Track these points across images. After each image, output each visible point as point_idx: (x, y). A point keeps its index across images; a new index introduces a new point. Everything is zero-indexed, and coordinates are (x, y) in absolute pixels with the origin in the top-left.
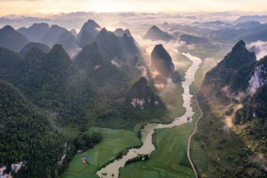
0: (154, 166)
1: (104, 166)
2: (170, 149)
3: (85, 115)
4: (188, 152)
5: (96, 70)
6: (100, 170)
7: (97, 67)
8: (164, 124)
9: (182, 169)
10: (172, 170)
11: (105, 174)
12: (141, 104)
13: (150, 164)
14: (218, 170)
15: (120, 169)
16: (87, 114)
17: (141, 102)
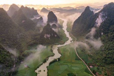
0: (64, 63)
1: (38, 67)
2: (69, 54)
3: (21, 45)
4: (77, 54)
5: (23, 23)
6: (36, 69)
7: (23, 21)
8: (61, 44)
9: (77, 61)
10: (73, 63)
11: (40, 71)
12: (49, 37)
13: (61, 62)
14: (93, 59)
15: (47, 67)
16: (22, 44)
17: (49, 36)
